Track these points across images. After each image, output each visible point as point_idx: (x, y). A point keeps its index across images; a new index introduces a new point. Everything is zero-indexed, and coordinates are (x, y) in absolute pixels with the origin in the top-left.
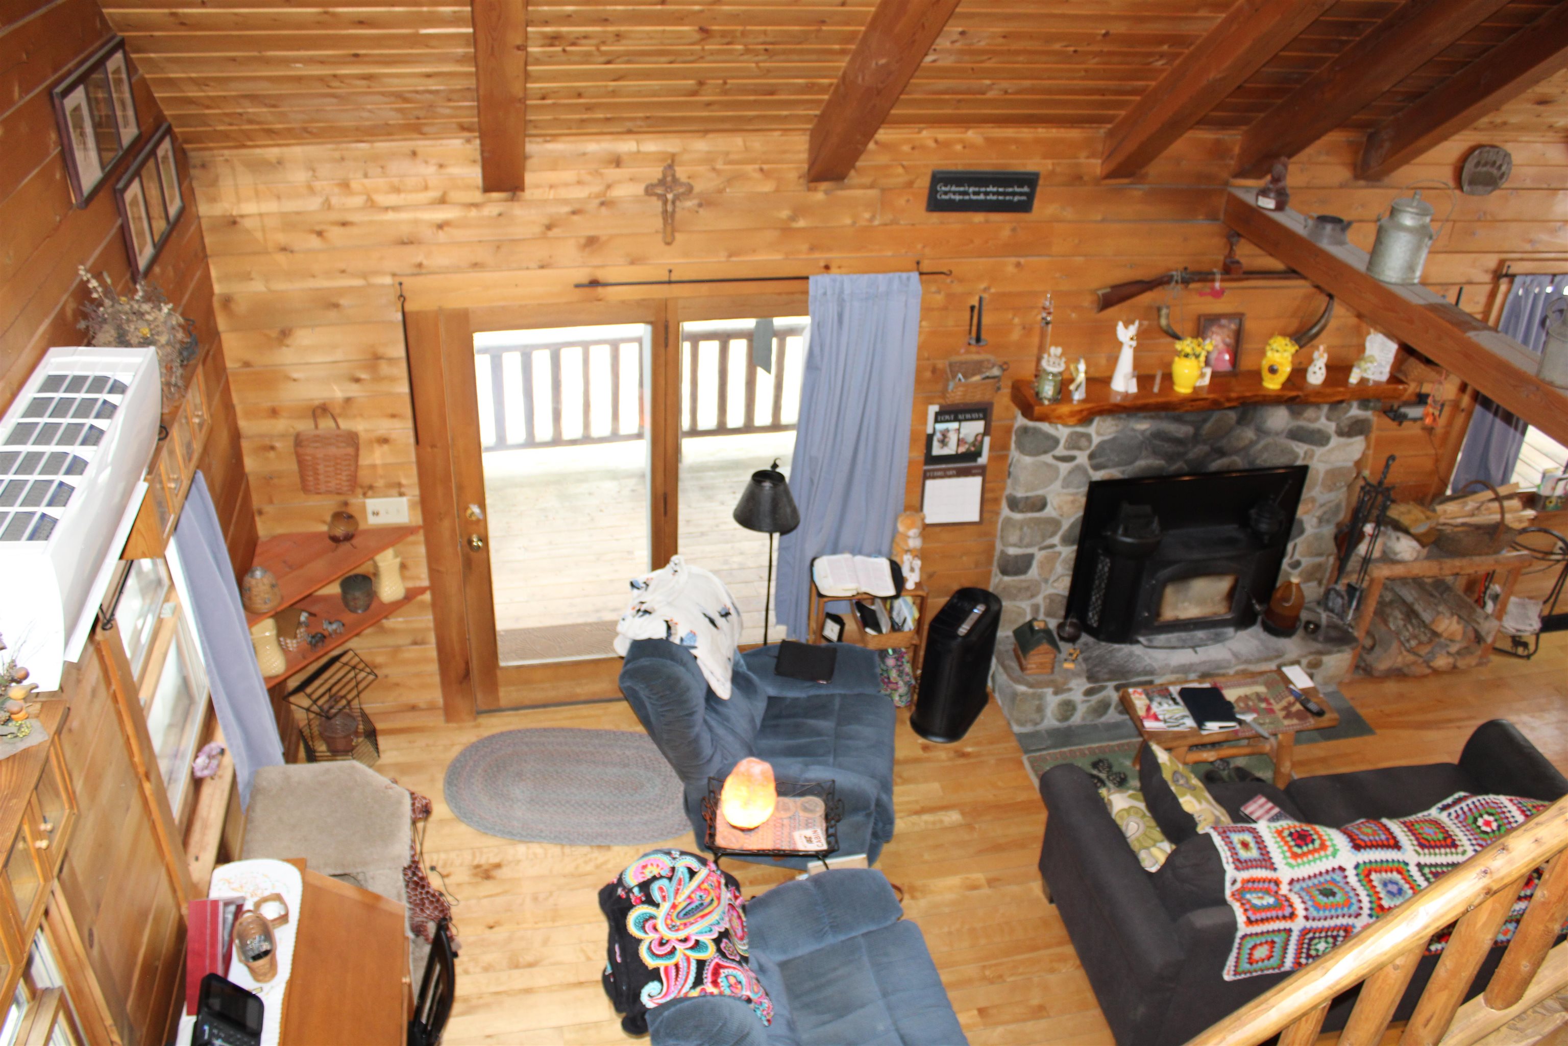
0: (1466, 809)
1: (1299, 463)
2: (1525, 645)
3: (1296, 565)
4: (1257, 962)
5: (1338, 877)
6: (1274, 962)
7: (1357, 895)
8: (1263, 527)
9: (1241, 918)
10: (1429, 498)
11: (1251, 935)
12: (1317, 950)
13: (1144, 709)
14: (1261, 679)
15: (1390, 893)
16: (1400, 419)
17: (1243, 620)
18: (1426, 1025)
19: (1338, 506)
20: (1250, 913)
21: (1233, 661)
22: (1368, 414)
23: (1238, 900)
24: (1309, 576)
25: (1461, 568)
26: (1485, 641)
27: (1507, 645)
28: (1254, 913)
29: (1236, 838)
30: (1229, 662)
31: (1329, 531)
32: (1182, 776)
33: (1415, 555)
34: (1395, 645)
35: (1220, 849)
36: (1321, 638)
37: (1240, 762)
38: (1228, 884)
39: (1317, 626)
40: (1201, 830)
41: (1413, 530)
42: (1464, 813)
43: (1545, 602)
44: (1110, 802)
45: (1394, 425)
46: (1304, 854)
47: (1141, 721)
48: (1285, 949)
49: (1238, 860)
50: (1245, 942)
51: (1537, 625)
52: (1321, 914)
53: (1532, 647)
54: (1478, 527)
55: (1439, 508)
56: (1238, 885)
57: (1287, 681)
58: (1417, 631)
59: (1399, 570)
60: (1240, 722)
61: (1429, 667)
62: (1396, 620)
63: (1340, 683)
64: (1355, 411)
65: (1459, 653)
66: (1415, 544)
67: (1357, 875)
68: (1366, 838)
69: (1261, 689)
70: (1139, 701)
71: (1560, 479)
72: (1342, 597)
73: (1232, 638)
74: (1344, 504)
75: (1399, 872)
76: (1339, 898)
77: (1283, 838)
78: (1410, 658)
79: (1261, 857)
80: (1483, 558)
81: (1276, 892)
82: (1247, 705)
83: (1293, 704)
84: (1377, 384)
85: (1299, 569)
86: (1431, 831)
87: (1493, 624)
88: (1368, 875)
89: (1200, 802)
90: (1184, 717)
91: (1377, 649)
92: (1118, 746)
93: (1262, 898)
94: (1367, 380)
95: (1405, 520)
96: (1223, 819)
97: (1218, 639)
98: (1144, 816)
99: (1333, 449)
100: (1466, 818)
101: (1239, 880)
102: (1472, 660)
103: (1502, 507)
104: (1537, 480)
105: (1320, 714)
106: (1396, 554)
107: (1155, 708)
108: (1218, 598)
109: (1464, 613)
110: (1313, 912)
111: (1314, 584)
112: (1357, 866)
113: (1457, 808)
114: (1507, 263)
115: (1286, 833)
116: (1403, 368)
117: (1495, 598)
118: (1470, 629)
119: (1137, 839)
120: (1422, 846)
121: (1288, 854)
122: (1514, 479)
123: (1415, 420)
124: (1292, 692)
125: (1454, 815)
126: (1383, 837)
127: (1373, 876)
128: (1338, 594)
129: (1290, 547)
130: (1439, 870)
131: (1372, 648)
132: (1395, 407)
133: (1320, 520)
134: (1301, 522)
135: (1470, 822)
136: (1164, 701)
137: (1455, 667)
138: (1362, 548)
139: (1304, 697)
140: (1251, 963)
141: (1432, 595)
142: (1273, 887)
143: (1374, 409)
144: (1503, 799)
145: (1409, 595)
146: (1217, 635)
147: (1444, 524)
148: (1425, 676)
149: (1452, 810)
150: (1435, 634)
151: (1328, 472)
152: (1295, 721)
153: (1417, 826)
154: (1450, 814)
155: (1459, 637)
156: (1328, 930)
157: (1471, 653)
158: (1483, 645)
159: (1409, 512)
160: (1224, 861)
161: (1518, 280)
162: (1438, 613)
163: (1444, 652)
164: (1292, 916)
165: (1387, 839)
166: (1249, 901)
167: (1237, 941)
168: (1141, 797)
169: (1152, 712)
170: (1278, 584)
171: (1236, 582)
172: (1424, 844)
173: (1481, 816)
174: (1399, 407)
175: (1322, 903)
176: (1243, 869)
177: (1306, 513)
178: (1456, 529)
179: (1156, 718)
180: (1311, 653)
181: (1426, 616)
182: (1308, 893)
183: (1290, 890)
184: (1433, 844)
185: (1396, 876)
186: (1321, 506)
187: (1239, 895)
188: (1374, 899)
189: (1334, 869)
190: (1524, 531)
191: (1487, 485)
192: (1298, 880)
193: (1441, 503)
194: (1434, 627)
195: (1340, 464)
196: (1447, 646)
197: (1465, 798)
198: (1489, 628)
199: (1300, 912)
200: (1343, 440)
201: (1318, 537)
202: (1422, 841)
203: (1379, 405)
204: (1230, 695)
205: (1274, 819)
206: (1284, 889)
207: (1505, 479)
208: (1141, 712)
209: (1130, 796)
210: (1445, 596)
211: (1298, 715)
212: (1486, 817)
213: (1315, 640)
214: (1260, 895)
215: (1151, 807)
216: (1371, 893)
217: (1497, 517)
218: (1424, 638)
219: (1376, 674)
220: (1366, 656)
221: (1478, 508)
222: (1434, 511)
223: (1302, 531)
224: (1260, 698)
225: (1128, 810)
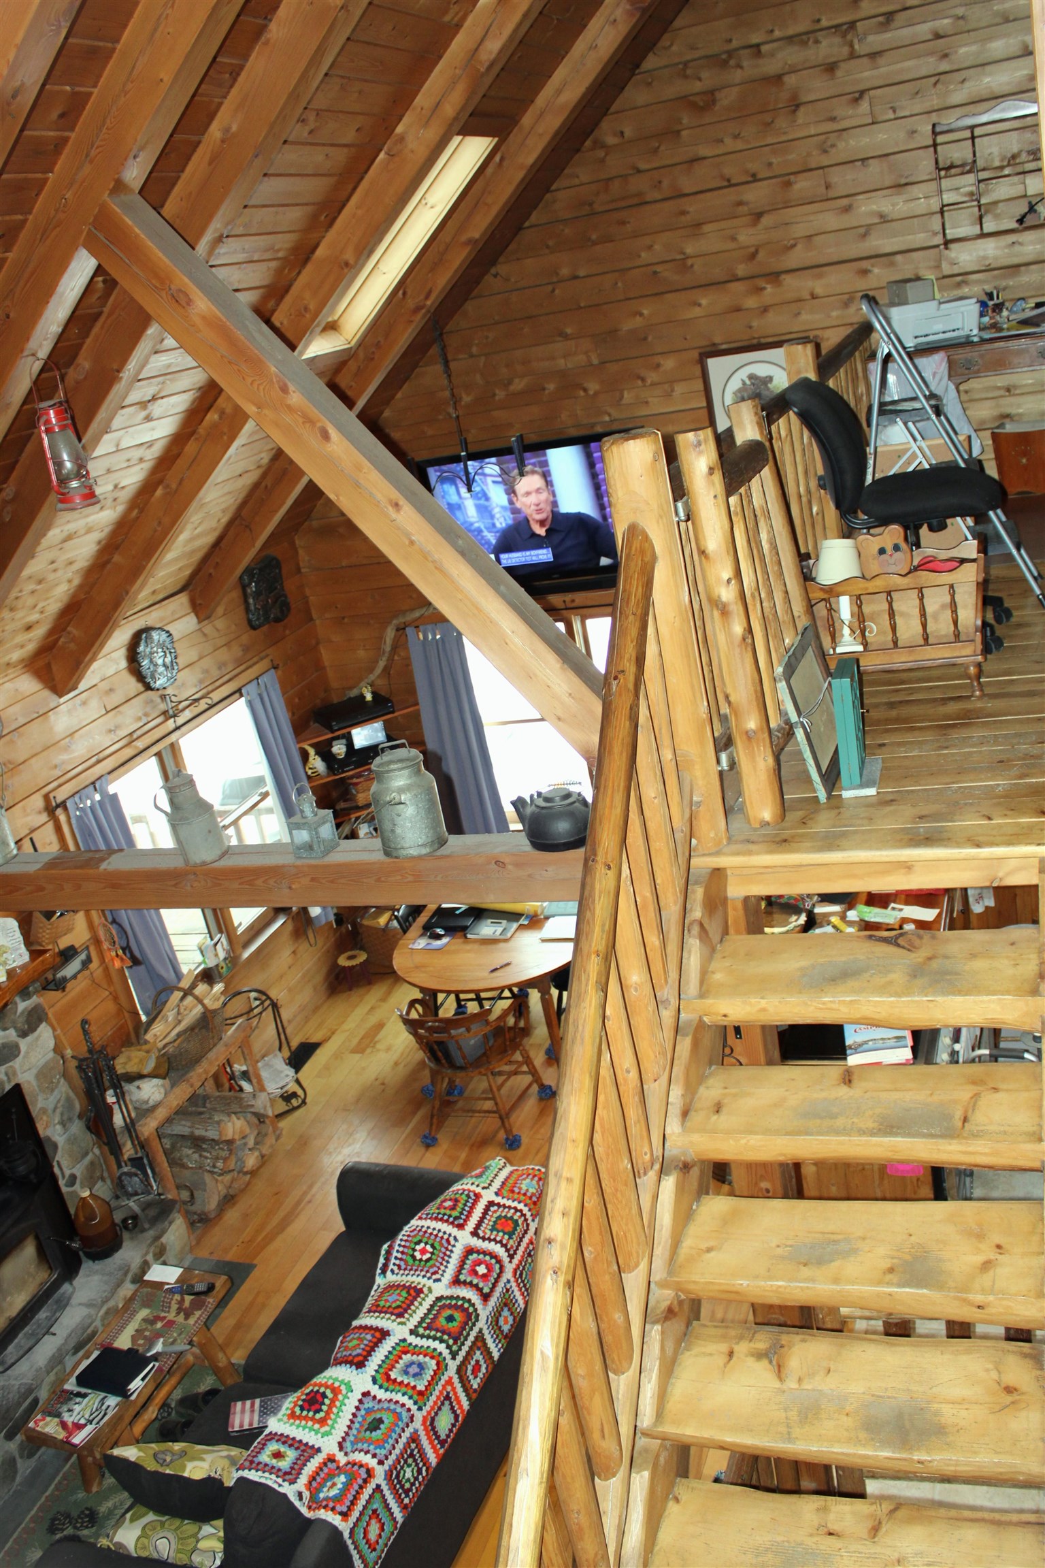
0: (399, 1255)
1: (8, 1087)
2: (294, 1095)
3: (72, 1180)
4: (377, 1542)
5: (369, 1404)
6: (388, 1527)
7: (397, 1402)
8: (22, 1169)
9: (336, 1520)
10: (133, 1035)
11: (355, 1525)
12: (408, 1480)
13: (60, 1429)
14: (136, 1304)
15: (415, 1375)
16: (60, 985)
17: (69, 1268)
18: (603, 1437)
19: (68, 1099)
20: (339, 1508)
21: (93, 1311)
22: (35, 1000)
23: (319, 1508)
24: (90, 1182)
25: (206, 1072)
26: (267, 1117)
27: (282, 1107)
28: (342, 1503)
29: (265, 1457)
30: (89, 1316)
31: (77, 1127)
32: (163, 1452)
33: (162, 1091)
34: (208, 1178)
35: (263, 1481)
36: (147, 1226)
37: (178, 1394)
38: (297, 1503)
39: (135, 1217)
40: (229, 1482)
41: (145, 1072)
42: (401, 1259)
43: (280, 1049)
44: (120, 1545)
45: (58, 994)
46: (328, 1413)
47: (69, 1443)
48: (387, 1506)
49: (286, 1473)
50: (356, 1537)
51: (290, 1072)
52: (388, 1446)
53: (300, 1092)
54: (192, 1028)
55: (149, 1037)
56: (306, 1494)
57: (159, 1285)
58: (214, 1153)
59: (161, 1114)
60: (155, 1358)
61: (246, 1173)
62: (189, 1155)
63: (191, 1249)
64: (22, 1006)
65: (256, 1143)
66: (155, 1081)
67: (381, 1387)
68: (359, 1351)
69: (144, 1313)
70: (50, 1427)
71: (216, 944)
72: (136, 1175)
73: (72, 1293)
74: (72, 1094)
75: (406, 1353)
76: (388, 1419)
77: (300, 1418)
78: (228, 1178)
79: (299, 1452)
80: (215, 1050)
81: (338, 1467)
82: (145, 1338)
83: (183, 1300)
84: (23, 967)
85: (78, 1181)
86: (394, 1297)
87: (263, 1097)
88: (388, 1378)
89: (203, 1460)
90: (102, 1401)
91: (196, 1193)
92: (57, 1488)
93: (334, 1484)
94: (14, 969)
95: (132, 1068)
96: (233, 1453)
97: (63, 1304)
98: (162, 1524)
99: (27, 1053)
100: (406, 1263)
101: (303, 1489)
102: (270, 1140)
103: (196, 998)
104: (199, 958)
105: (211, 1288)
106: (147, 1102)
107: (69, 1419)
108: (32, 1268)
109: (235, 1107)
110: (381, 1452)
111: (100, 1183)
112: (374, 1381)
113: (393, 1260)
114: (51, 796)
115: (298, 1410)
116: (32, 938)
117: (245, 1075)
118: (249, 1115)
119: (178, 1551)
120: (400, 1315)
121: (317, 1426)
122: (185, 969)
123: (75, 977)
124: (171, 1291)
125: (395, 1268)
126: (369, 1337)
127: (393, 1375)
128: (130, 1175)
129: (56, 1170)
130: (428, 1321)
131: (192, 1195)
132: (50, 977)
133: (63, 1124)
134: (48, 1139)
135: (411, 1263)
136: (70, 1405)
137: (263, 1156)
138: (118, 1120)
139: (184, 1286)
140: (374, 1550)
141: (201, 1113)
142: (332, 1466)
143: (36, 992)
144: (415, 1222)
145: (182, 1128)
146: (58, 1301)
147: (165, 1046)
148: (249, 1184)
149: (391, 1266)
150: (230, 1142)
151: (37, 1076)
152: (198, 1313)
153: (382, 1303)
154: (392, 1271)
155: (248, 1131)
156: (402, 1454)
157: (266, 1135)
158: (267, 1121)
159: (129, 1059)
160: (275, 1486)
161: (68, 804)
162: (218, 1123)
163: (247, 1151)
164: (370, 1473)
165: (373, 1336)
166: (327, 1499)
167: (349, 1542)
168: (144, 1509)
169: (70, 1424)
170: (72, 1211)
171: (37, 1238)
172: (400, 1312)
173: (414, 1250)
174: (54, 975)
175: (381, 1437)
176: (297, 1478)
177: (47, 1127)
178: (176, 1044)
179: (79, 1427)
180: (150, 1245)
181: (212, 1134)
182: (363, 1440)
183: (346, 1454)
184: (404, 1306)
185: (407, 1358)
186: (54, 1111)
187: (315, 1504)
188: (410, 1392)
189: (360, 1401)
190: (224, 1005)
191: (169, 989)
192: (344, 1439)
193: (146, 1031)
194: (224, 1138)
195: (42, 1062)
196: (245, 1144)
197: (391, 1247)
198: (261, 1103)
199: (373, 1463)
200: (29, 1039)
201: (72, 1141)
202: (396, 1311)
203: (37, 985)
204: (123, 1342)
205: (274, 1411)
206: (342, 1459)
207: (179, 975)
208: (61, 1435)
209: (132, 1520)
210: (208, 1105)
211: (196, 1305)
212: (418, 1247)
213: (143, 1230)
214: (329, 1484)
215: (160, 1509)
216: (404, 1389)
217: (199, 1009)
218: (224, 1154)
219: (212, 1216)
220: (193, 1208)
221: (179, 1013)
222: (146, 1042)
223: (55, 1146)
224: (150, 1321)
225: (144, 1534)
